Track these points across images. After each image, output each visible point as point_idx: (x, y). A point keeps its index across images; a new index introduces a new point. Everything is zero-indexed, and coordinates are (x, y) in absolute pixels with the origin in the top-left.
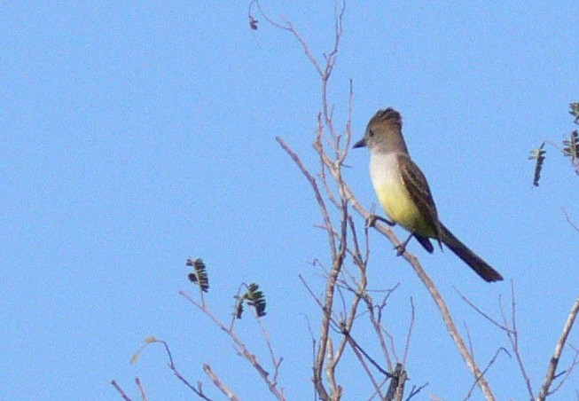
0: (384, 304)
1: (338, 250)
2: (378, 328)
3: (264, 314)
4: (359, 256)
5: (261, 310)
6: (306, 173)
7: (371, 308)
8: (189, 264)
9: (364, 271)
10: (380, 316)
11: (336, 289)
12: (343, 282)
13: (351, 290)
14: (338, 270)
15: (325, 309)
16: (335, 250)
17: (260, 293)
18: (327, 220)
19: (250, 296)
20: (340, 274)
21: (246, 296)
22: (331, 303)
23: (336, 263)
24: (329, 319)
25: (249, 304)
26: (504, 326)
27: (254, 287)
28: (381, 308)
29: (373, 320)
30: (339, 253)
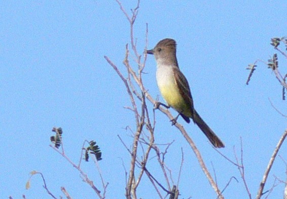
0: (166, 152)
1: (140, 120)
2: (162, 165)
3: (101, 159)
4: (150, 125)
5: (99, 156)
6: (121, 76)
7: (158, 154)
8: (54, 131)
9: (152, 133)
10: (163, 158)
11: (138, 143)
12: (143, 139)
13: (147, 143)
14: (140, 132)
15: (132, 155)
16: (138, 121)
17: (97, 146)
18: (134, 103)
19: (92, 148)
20: (141, 135)
21: (89, 149)
22: (136, 151)
23: (139, 129)
24: (135, 160)
25: (92, 153)
26: (236, 163)
27: (93, 143)
28: (164, 154)
29: (160, 161)
30: (140, 122)
